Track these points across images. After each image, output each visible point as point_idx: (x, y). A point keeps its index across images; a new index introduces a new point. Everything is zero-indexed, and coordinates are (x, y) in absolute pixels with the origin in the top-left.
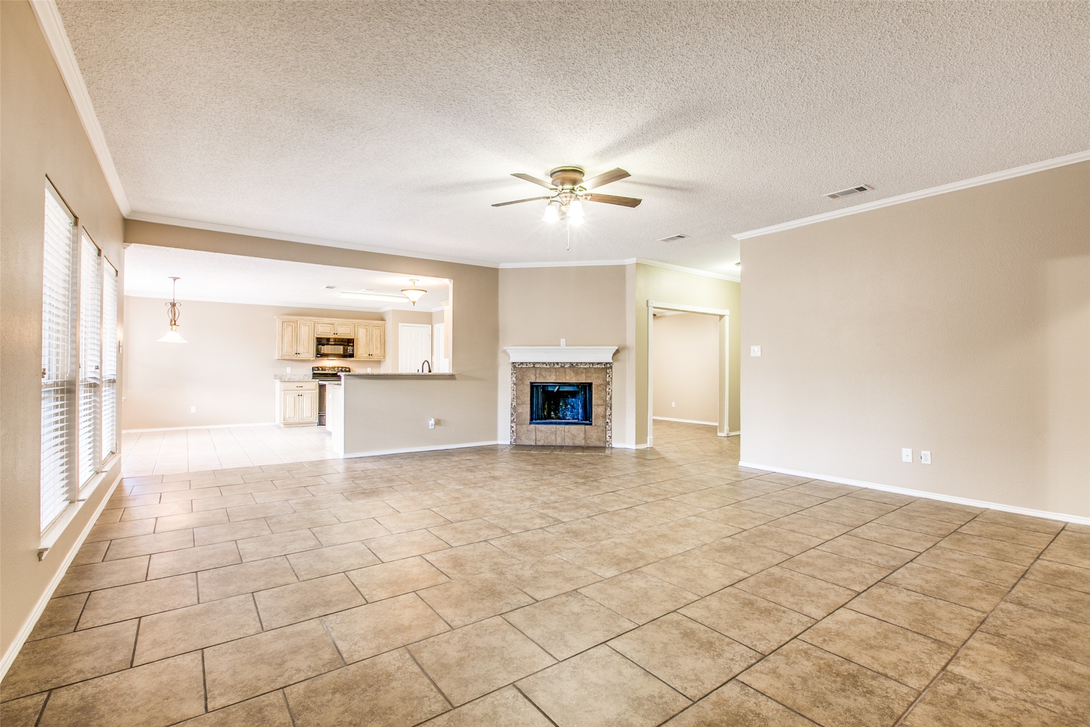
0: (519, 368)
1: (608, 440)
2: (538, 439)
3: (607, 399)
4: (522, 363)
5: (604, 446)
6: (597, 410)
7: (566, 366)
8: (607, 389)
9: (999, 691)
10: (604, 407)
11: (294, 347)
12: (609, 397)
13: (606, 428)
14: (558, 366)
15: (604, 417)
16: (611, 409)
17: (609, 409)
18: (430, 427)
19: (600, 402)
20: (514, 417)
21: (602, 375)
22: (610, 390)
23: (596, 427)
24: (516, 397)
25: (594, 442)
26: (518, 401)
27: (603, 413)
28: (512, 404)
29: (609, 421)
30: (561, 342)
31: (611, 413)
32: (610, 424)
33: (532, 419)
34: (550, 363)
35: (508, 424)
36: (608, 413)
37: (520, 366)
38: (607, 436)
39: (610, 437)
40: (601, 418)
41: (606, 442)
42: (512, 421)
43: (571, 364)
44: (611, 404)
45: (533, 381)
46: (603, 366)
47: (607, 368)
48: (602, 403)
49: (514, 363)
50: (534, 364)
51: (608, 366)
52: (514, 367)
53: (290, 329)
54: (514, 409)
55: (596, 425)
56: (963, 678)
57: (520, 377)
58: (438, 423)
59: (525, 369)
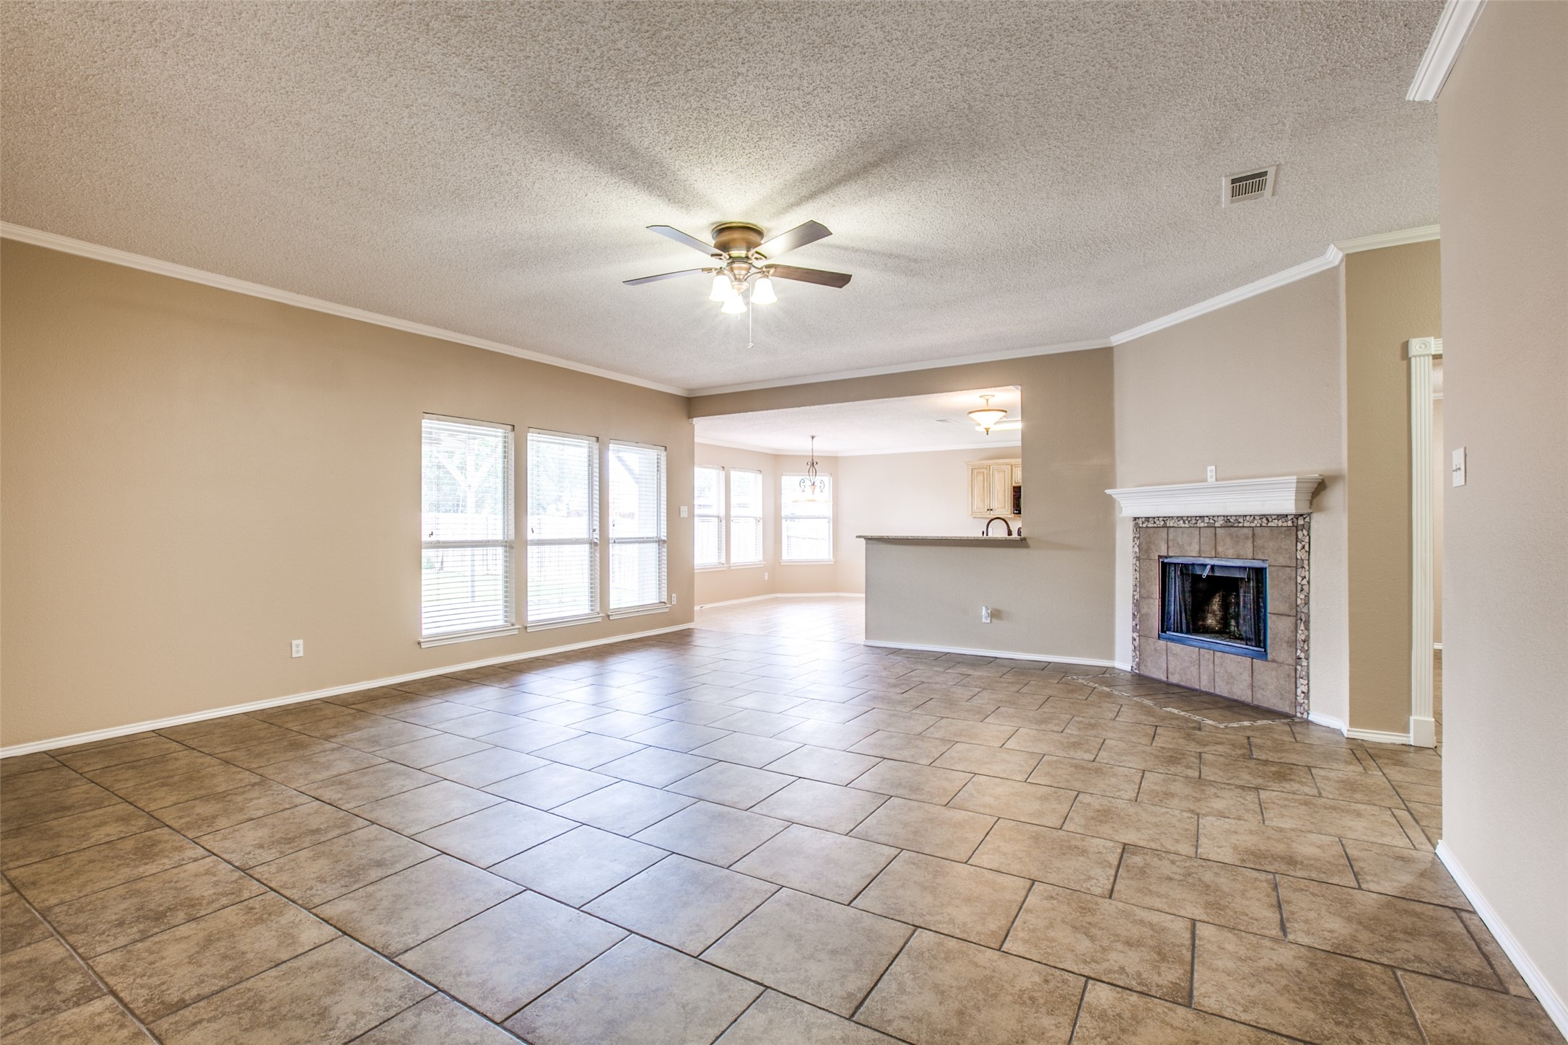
0: (1146, 528)
1: (1300, 699)
2: (1170, 670)
3: (1299, 602)
4: (1147, 519)
5: (1292, 712)
6: (1277, 627)
7: (1217, 525)
8: (1299, 579)
9: (20, 1029)
10: (1292, 619)
11: (987, 502)
12: (1302, 596)
13: (1296, 670)
14: (1202, 525)
15: (1293, 643)
16: (1307, 628)
17: (1302, 627)
18: (984, 620)
19: (1283, 608)
20: (1137, 620)
21: (1288, 543)
22: (1305, 582)
23: (1274, 665)
24: (1140, 582)
25: (1268, 698)
26: (1143, 591)
27: (1289, 634)
28: (1134, 596)
29: (1302, 655)
30: (1209, 474)
31: (1308, 636)
32: (1305, 663)
33: (1164, 628)
34: (1189, 518)
35: (1129, 634)
36: (1301, 637)
37: (1144, 525)
38: (1299, 691)
39: (1307, 695)
40: (1285, 645)
41: (1296, 704)
42: (1134, 630)
43: (1227, 518)
44: (1308, 615)
45: (1164, 553)
46: (1290, 523)
47: (1297, 528)
48: (1287, 611)
49: (1135, 519)
50: (1165, 519)
51: (1301, 522)
52: (1137, 527)
53: (981, 477)
54: (1137, 604)
55: (1273, 661)
56: (77, 1004)
57: (1144, 546)
58: (995, 614)
59: (1152, 530)
